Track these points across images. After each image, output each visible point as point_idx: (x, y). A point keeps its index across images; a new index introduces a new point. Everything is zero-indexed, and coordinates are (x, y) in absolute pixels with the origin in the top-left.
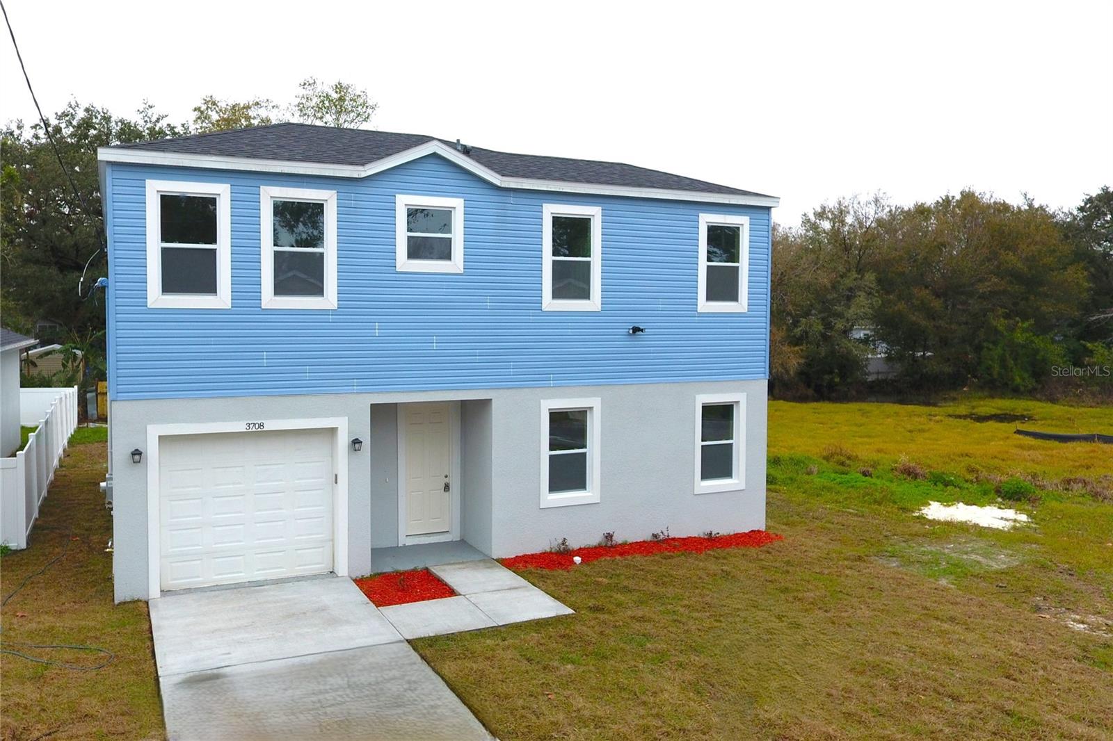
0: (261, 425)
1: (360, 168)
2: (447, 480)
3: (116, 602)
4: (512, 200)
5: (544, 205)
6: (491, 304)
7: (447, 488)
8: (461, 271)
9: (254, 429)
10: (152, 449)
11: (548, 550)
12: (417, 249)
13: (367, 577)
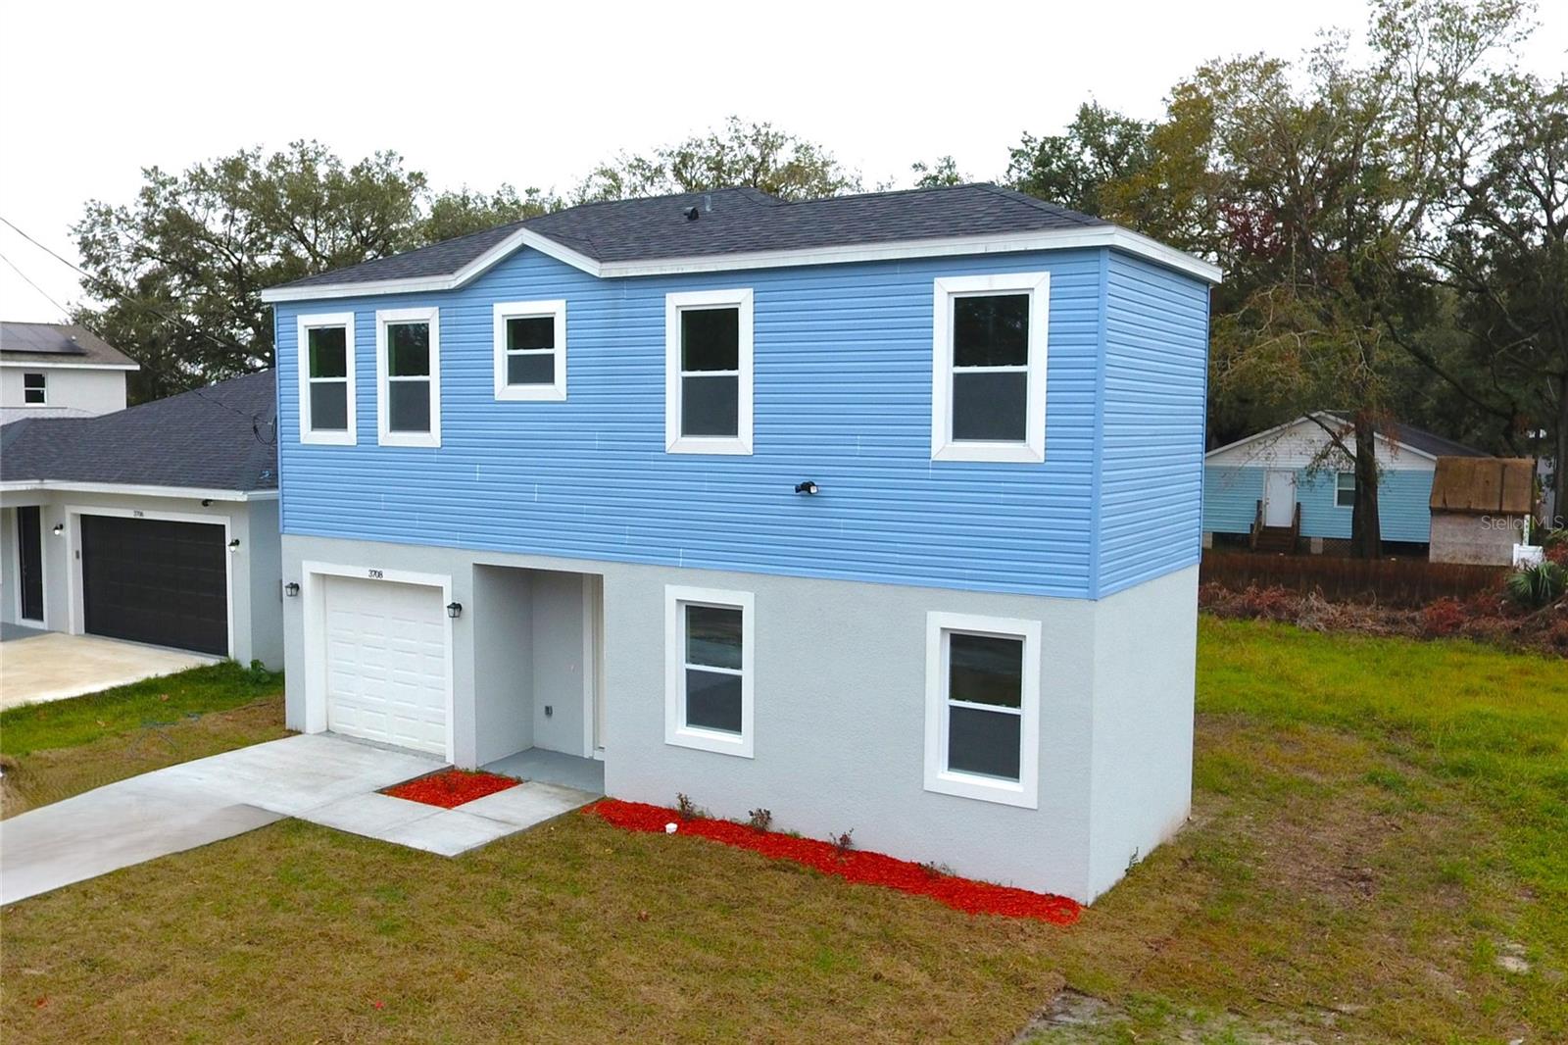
0: (380, 574)
1: (450, 277)
3: (287, 728)
4: (625, 294)
5: (667, 295)
6: (601, 443)
8: (565, 398)
9: (375, 578)
10: (307, 586)
12: (520, 372)
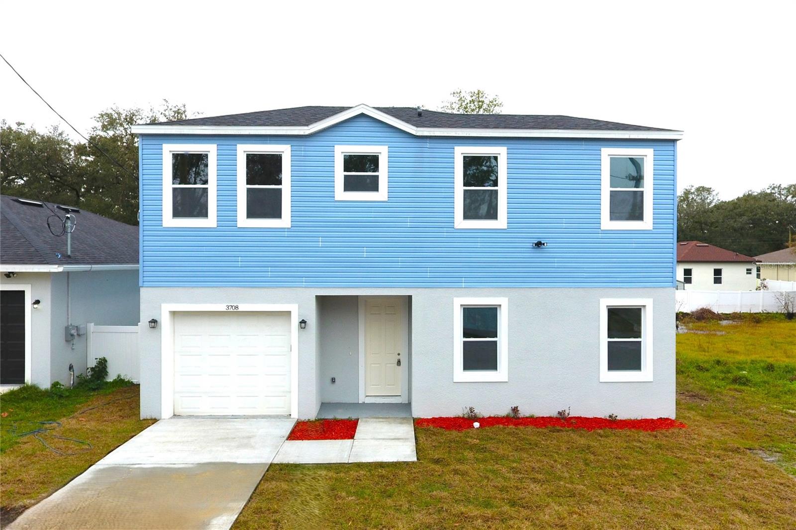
0: (237, 307)
1: (306, 128)
2: (399, 357)
3: (141, 419)
4: (428, 145)
5: (456, 148)
6: (410, 223)
7: (399, 363)
8: (386, 199)
9: (232, 310)
10: (165, 321)
11: (461, 416)
12: (352, 185)
13: (312, 421)
